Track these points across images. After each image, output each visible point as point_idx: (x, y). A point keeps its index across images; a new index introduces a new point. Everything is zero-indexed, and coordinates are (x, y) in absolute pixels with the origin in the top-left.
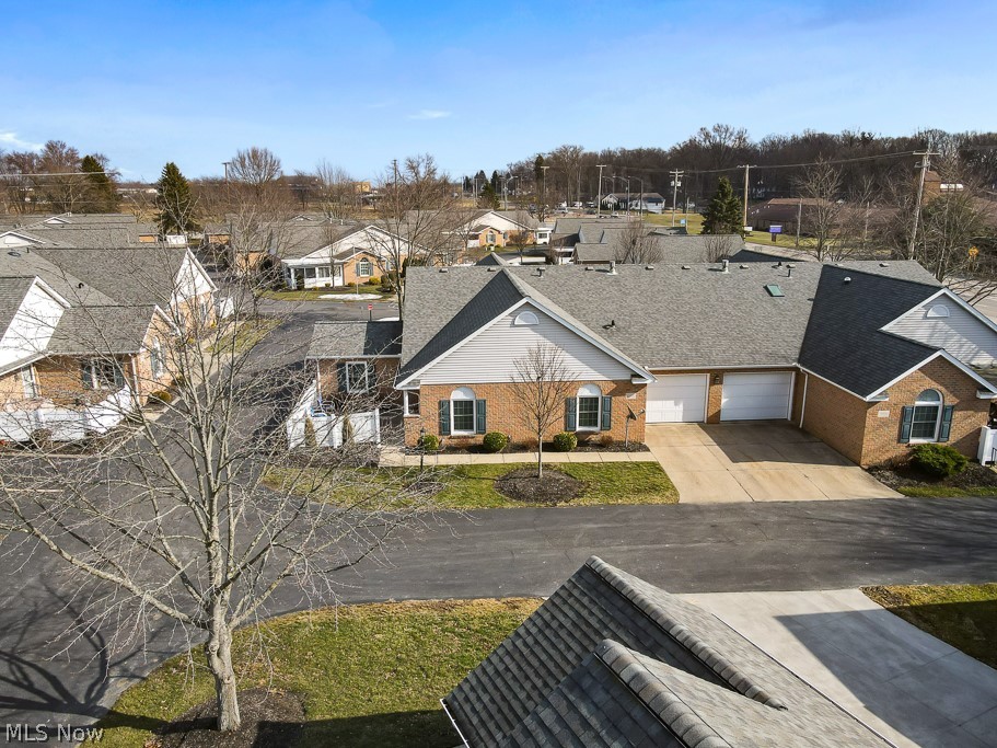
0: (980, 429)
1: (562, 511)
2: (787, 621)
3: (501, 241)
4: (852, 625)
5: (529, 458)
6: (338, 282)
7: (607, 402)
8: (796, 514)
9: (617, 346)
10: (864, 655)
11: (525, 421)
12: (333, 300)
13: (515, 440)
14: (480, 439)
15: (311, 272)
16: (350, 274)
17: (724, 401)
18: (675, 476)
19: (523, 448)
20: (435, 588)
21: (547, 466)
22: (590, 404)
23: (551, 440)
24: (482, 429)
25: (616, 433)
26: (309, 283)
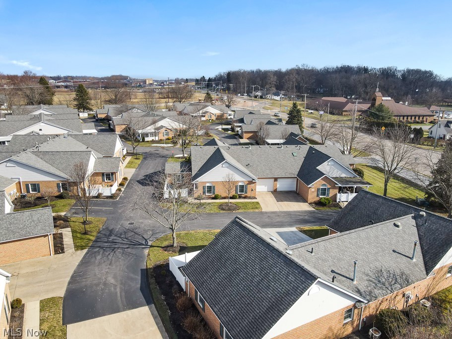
0: (336, 194)
1: (234, 213)
2: (278, 233)
3: (214, 118)
4: (291, 233)
5: (226, 201)
6: (157, 139)
7: (246, 186)
8: (289, 214)
9: (250, 171)
10: (290, 237)
11: (225, 192)
12: (157, 146)
13: (222, 196)
14: (213, 196)
15: (147, 135)
16: (161, 136)
17: (278, 186)
18: (262, 205)
19: (224, 198)
20: (207, 228)
21: (231, 203)
22: (242, 187)
23: (232, 196)
24: (214, 193)
25: (248, 194)
26: (146, 139)
